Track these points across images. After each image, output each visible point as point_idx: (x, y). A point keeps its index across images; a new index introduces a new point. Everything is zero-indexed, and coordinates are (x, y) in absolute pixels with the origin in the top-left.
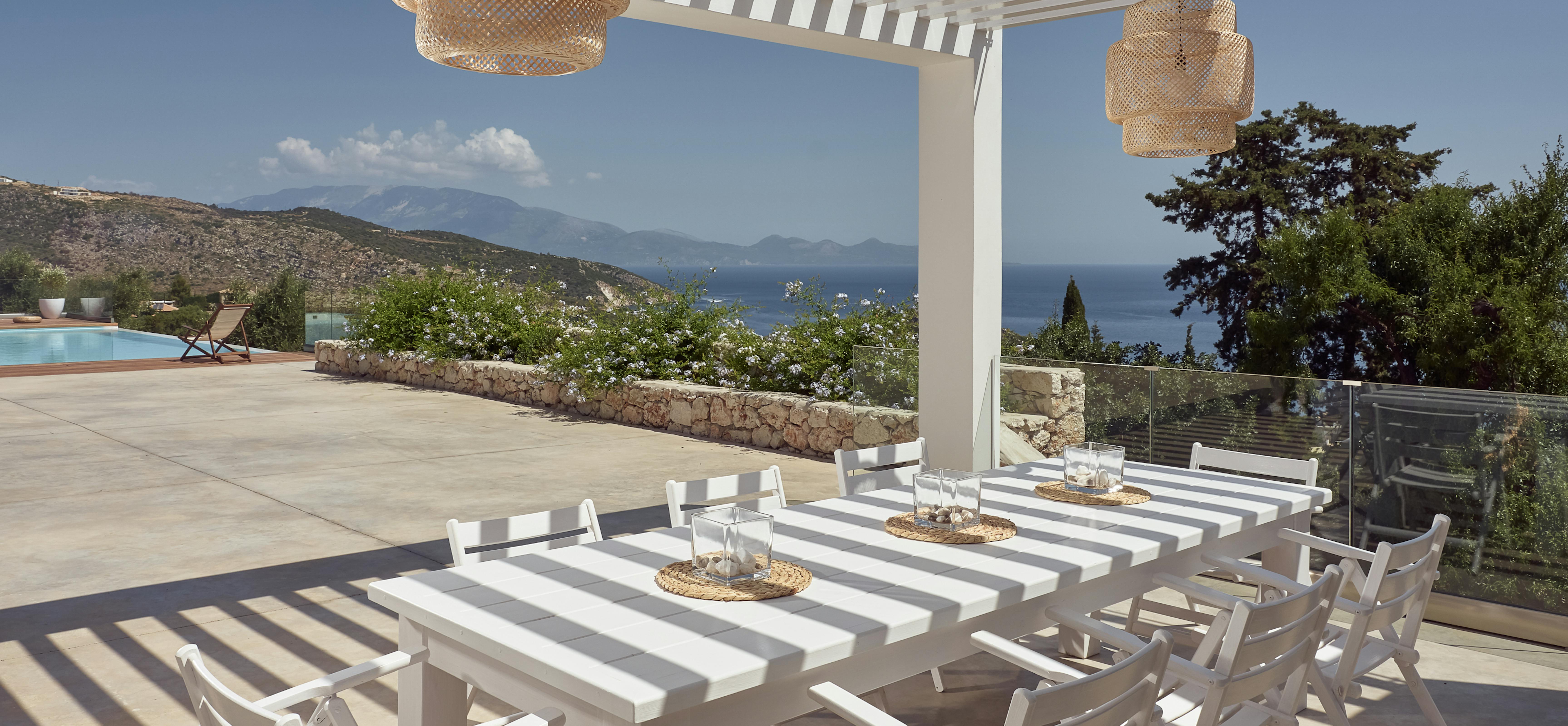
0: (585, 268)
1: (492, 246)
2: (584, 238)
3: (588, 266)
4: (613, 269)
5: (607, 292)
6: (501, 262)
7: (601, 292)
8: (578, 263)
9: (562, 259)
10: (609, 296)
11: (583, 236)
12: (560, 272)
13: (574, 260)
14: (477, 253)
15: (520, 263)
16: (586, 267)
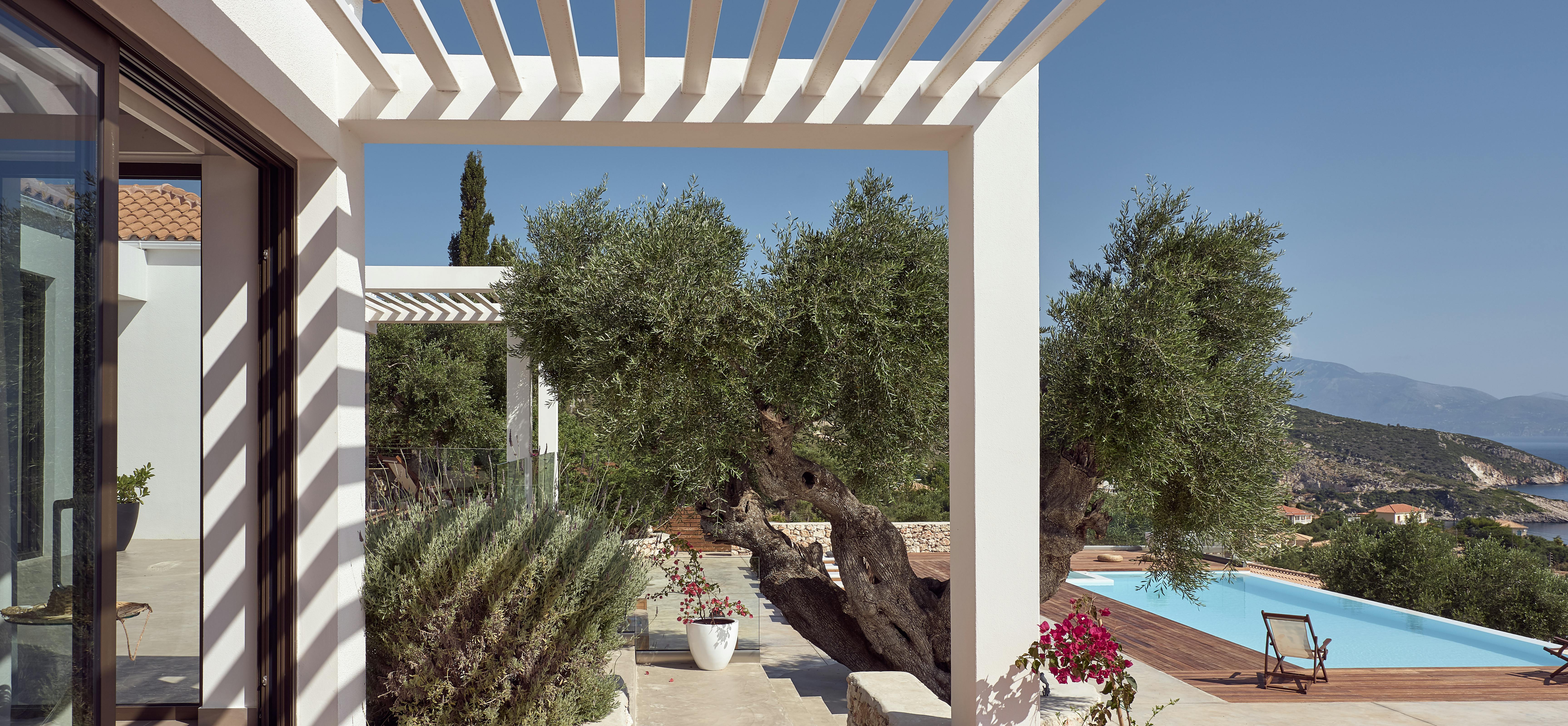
0: (1445, 441)
1: (1328, 417)
2: (1438, 406)
3: (1450, 439)
4: (1483, 443)
5: (1476, 468)
6: (1340, 435)
7: (1469, 469)
8: (1437, 435)
9: (1415, 431)
10: (1479, 473)
11: (1438, 404)
12: (1413, 446)
13: (1432, 432)
14: (1312, 424)
15: (1363, 435)
16: (1447, 440)
